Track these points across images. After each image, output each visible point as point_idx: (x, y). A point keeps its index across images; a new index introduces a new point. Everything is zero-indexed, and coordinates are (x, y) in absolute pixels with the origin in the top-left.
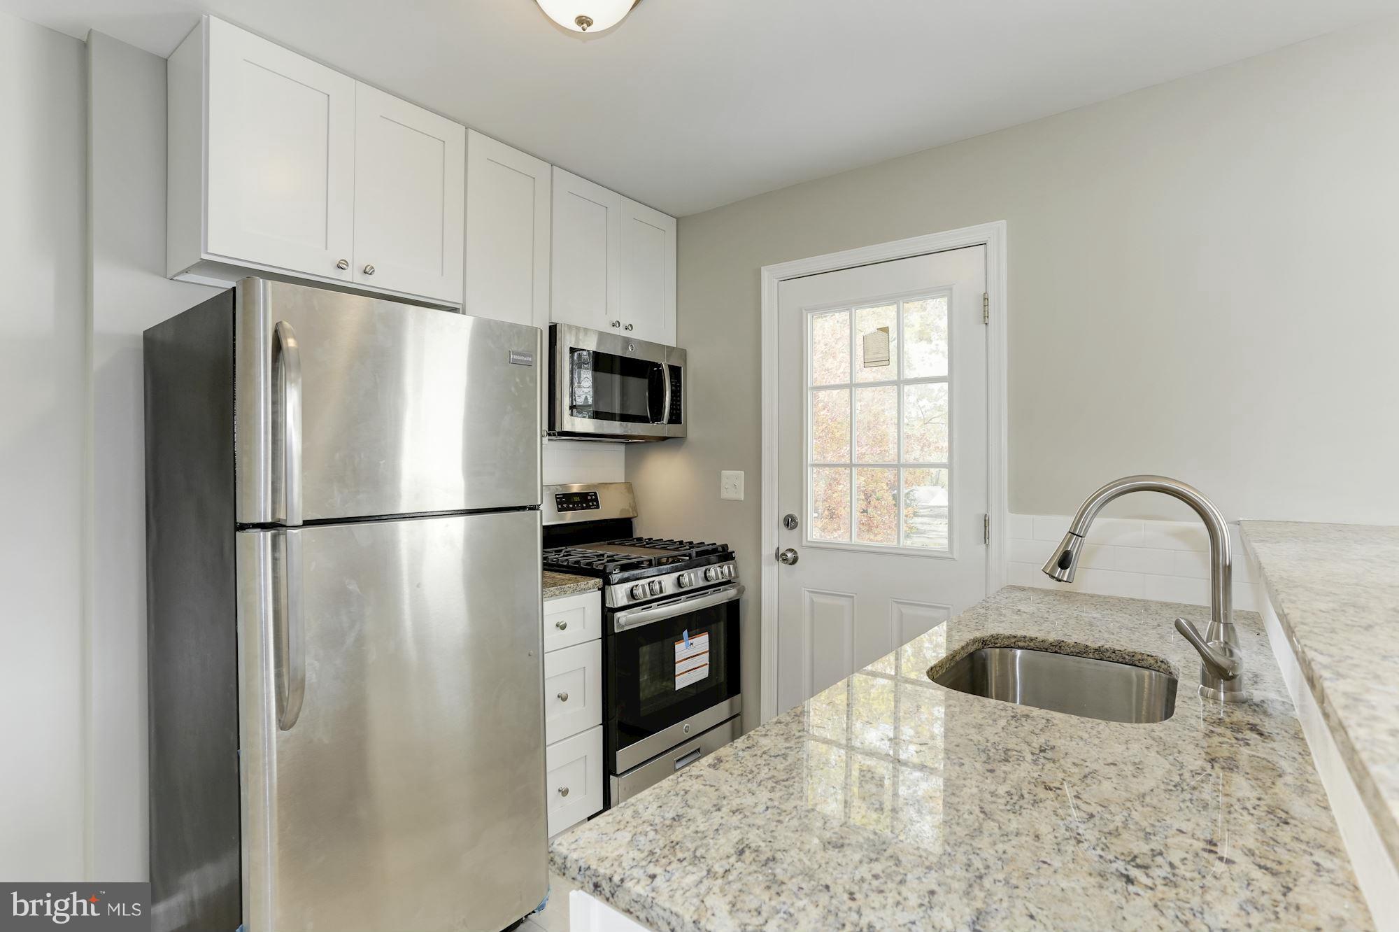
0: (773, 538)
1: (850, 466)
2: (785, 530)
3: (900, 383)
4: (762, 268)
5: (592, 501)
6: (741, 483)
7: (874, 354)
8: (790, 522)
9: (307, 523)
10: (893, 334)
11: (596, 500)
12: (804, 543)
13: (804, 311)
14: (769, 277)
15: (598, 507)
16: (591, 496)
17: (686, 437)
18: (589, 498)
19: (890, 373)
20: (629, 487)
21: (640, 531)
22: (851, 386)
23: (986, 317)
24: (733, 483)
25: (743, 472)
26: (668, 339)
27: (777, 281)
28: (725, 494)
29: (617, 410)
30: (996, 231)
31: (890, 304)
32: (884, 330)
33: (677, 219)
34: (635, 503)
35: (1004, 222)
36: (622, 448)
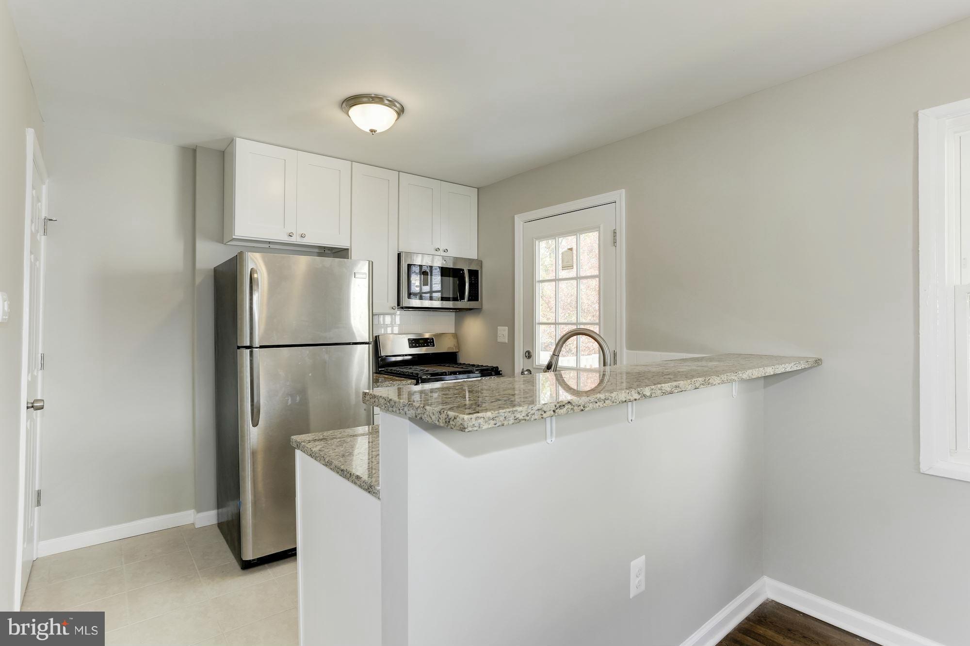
0: (520, 363)
1: (555, 324)
2: (526, 360)
3: (577, 278)
4: (515, 216)
5: (430, 342)
6: (506, 333)
7: (566, 262)
8: (529, 355)
9: (261, 347)
10: (575, 252)
11: (433, 342)
12: (534, 366)
13: (534, 239)
14: (519, 220)
15: (434, 346)
16: (430, 340)
17: (482, 308)
18: (429, 341)
19: (572, 273)
20: (456, 336)
21: (461, 360)
22: (556, 280)
23: (615, 242)
24: (503, 332)
25: (507, 327)
26: (474, 256)
27: (522, 223)
28: (500, 340)
29: (451, 296)
30: (620, 195)
31: (573, 235)
32: (571, 249)
33: (478, 188)
34: (458, 344)
35: (624, 190)
36: (453, 314)
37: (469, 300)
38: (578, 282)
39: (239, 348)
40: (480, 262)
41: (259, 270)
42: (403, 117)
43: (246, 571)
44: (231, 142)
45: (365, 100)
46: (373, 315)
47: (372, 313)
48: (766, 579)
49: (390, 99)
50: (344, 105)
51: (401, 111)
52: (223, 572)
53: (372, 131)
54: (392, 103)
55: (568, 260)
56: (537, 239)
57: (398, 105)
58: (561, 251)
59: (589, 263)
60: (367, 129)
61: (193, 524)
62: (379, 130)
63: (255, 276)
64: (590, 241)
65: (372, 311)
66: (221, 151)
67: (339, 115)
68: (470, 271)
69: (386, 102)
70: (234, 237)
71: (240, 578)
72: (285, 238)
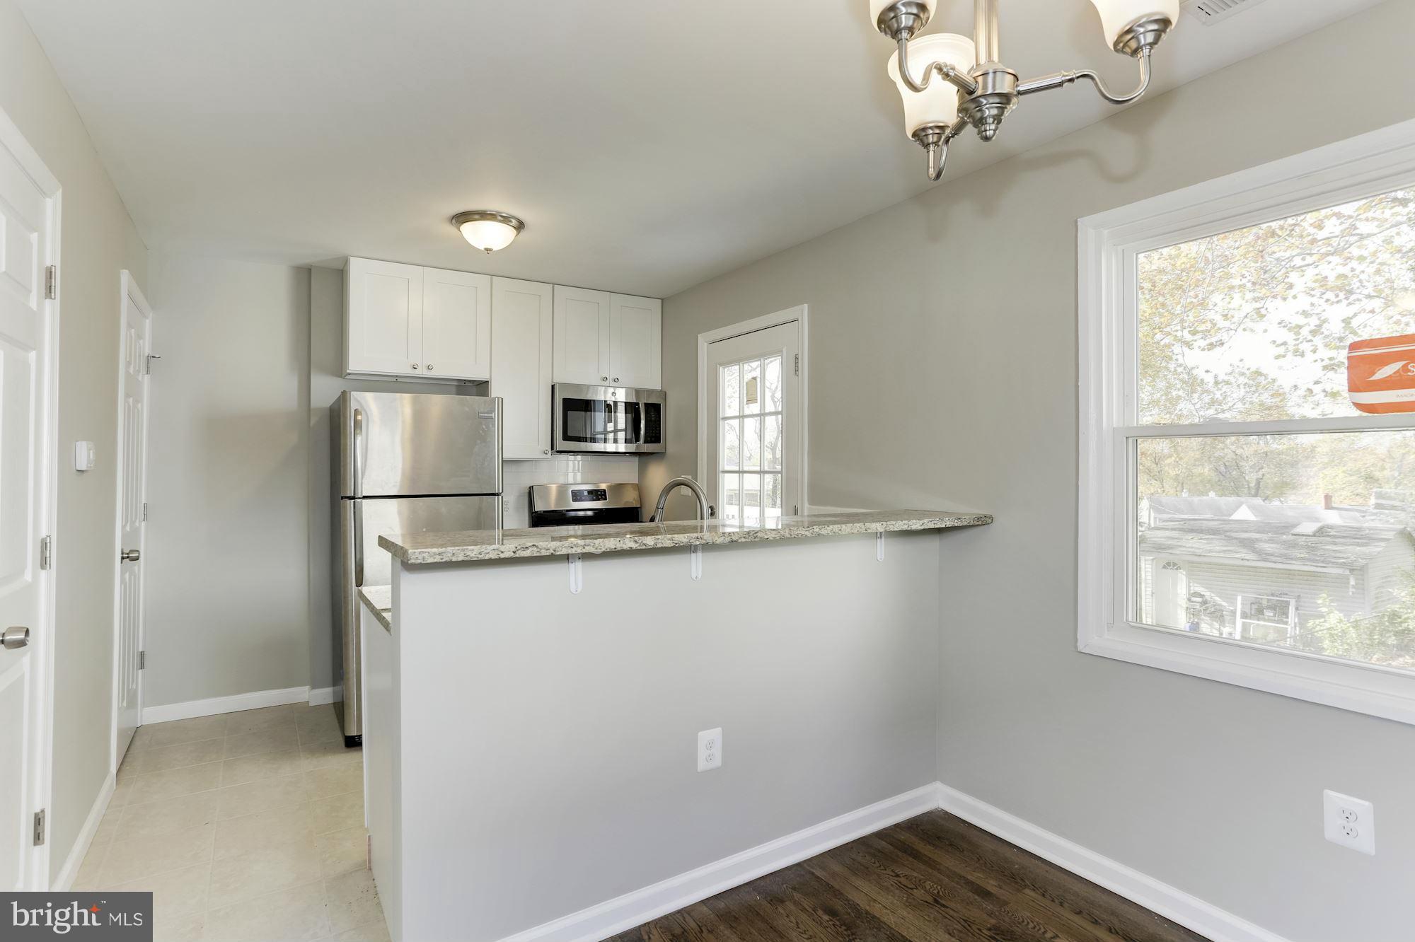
3: (761, 415)
4: (699, 335)
5: (601, 495)
7: (751, 395)
8: (712, 512)
9: (365, 497)
10: (759, 382)
11: (605, 494)
13: (719, 365)
14: (702, 341)
15: (606, 499)
16: (601, 492)
17: (661, 452)
18: (599, 493)
19: (756, 409)
20: (640, 487)
22: (741, 417)
23: (797, 370)
26: (655, 384)
27: (706, 344)
30: (803, 312)
31: (758, 361)
32: (754, 379)
33: (662, 300)
34: (641, 498)
35: (806, 305)
36: (636, 459)
37: (646, 442)
38: (762, 420)
39: (342, 498)
40: (663, 394)
41: (365, 410)
42: (523, 233)
43: (349, 749)
44: (346, 261)
45: (477, 217)
46: (502, 461)
47: (502, 458)
48: (938, 785)
49: (504, 215)
50: (454, 221)
51: (520, 226)
52: (327, 749)
53: (487, 249)
54: (506, 219)
55: (751, 392)
56: (721, 365)
57: (513, 221)
58: (746, 380)
59: (773, 396)
60: (482, 248)
61: (308, 702)
62: (495, 248)
63: (359, 417)
64: (774, 370)
65: (502, 456)
66: (339, 270)
67: (450, 229)
68: (646, 405)
69: (500, 218)
70: (348, 371)
71: (343, 755)
72: (408, 371)
